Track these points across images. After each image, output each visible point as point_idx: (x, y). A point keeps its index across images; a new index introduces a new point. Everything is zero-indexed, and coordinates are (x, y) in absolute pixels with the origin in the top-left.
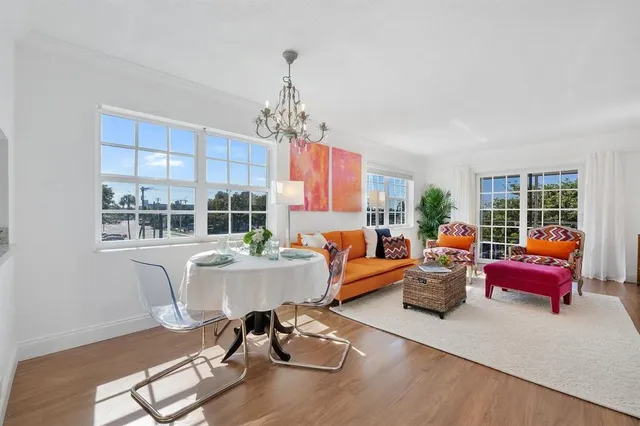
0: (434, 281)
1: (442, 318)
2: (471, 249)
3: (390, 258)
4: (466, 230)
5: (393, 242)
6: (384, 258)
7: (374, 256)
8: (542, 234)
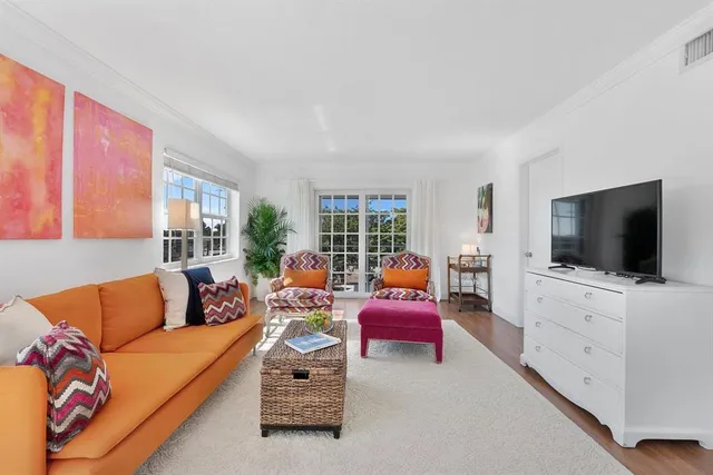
0: (323, 371)
3: (214, 321)
4: (317, 262)
5: (221, 293)
6: (204, 323)
7: (183, 323)
8: (395, 263)
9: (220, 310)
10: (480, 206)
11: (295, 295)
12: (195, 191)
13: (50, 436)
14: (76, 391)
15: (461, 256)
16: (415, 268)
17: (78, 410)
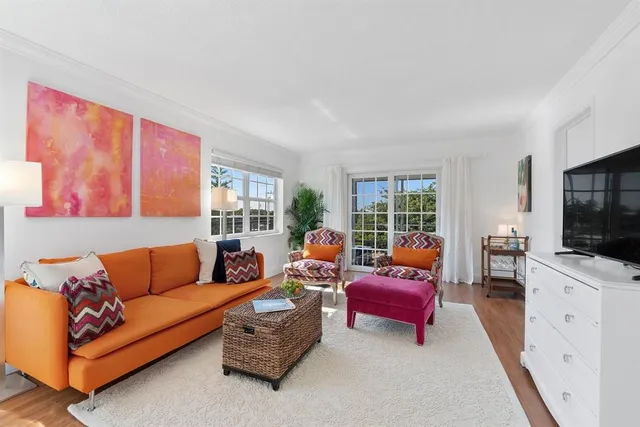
0: (265, 330)
1: (276, 388)
2: (336, 261)
3: (232, 281)
4: (334, 238)
5: (238, 259)
6: (225, 282)
7: (210, 280)
8: (406, 241)
9: (236, 273)
10: (520, 182)
11: (306, 265)
12: (244, 180)
13: (70, 339)
14: (87, 314)
15: (490, 238)
16: (426, 247)
17: (88, 326)
